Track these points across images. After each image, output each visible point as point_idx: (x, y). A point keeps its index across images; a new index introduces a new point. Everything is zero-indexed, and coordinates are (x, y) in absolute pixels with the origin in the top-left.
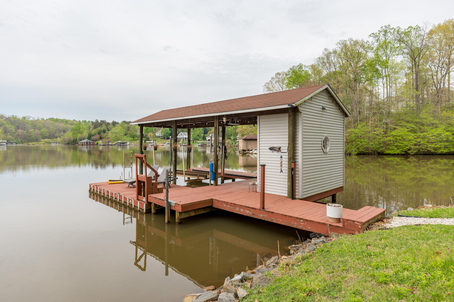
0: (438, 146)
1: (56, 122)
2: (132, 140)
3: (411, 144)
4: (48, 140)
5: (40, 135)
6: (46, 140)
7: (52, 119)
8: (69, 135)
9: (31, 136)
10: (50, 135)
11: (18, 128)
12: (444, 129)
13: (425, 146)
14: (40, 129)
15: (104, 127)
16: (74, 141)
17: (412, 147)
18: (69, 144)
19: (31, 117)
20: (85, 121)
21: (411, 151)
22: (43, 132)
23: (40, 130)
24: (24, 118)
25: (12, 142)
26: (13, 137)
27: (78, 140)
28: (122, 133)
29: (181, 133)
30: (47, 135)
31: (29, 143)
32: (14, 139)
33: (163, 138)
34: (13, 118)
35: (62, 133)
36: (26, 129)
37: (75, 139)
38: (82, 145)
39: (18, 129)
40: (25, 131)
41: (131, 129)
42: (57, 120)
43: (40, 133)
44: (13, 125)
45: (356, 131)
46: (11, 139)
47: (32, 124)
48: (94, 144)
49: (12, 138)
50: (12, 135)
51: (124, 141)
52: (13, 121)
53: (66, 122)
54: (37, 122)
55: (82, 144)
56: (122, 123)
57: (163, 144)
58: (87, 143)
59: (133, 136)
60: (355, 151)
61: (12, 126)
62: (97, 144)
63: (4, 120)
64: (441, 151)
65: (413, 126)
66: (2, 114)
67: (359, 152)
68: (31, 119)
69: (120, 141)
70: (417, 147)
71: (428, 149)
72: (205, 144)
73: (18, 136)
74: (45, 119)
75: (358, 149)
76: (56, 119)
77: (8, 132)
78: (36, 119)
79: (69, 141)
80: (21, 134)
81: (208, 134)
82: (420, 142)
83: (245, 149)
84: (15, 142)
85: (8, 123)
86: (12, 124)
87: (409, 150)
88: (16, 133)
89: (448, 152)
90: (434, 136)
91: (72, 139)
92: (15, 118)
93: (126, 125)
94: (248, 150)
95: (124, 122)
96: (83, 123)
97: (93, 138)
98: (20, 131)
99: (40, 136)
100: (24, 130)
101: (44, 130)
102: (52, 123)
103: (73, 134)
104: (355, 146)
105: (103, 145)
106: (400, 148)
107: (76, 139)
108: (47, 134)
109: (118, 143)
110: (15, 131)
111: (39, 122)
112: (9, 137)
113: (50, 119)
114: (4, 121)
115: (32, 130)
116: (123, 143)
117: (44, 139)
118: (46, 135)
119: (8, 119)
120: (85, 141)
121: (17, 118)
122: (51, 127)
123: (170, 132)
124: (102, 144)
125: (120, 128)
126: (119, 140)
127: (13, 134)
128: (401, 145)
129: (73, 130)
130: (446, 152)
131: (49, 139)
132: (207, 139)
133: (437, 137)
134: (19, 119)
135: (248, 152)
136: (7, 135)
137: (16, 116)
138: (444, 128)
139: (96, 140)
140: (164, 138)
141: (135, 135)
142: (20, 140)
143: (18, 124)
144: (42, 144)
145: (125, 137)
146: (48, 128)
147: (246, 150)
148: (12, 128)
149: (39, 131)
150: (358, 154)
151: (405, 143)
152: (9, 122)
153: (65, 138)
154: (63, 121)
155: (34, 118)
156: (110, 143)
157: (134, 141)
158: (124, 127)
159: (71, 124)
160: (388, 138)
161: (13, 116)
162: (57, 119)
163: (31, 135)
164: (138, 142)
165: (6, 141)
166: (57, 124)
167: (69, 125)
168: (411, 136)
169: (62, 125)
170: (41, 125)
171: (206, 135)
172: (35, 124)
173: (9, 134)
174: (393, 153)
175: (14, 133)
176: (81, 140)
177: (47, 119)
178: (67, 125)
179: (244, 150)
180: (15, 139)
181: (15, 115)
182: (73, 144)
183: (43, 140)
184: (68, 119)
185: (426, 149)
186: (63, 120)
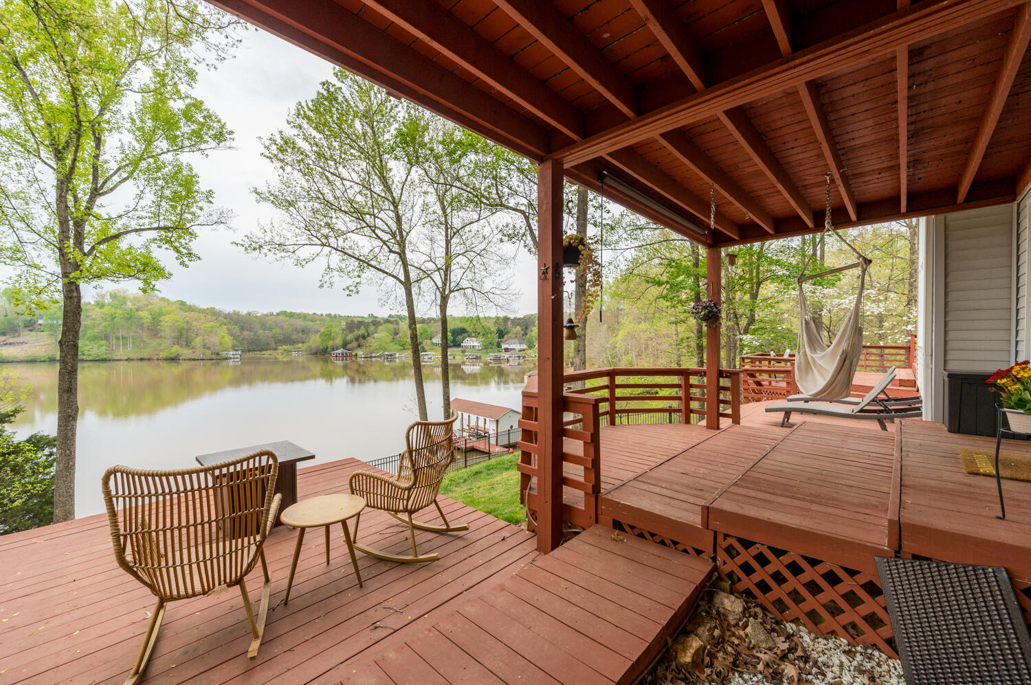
1: (290, 317)
5: (274, 338)
6: (284, 347)
7: (284, 313)
8: (315, 341)
9: (261, 341)
10: (288, 339)
11: (242, 329)
14: (271, 329)
15: (362, 331)
16: (323, 350)
18: (316, 353)
20: (329, 315)
22: (277, 334)
23: (271, 331)
24: (249, 314)
27: (329, 349)
28: (388, 339)
29: (468, 339)
30: (281, 337)
31: (263, 352)
35: (305, 336)
36: (253, 330)
37: (326, 348)
40: (252, 334)
41: (400, 334)
42: (292, 315)
43: (274, 336)
47: (260, 323)
48: (351, 356)
51: (391, 352)
55: (336, 355)
58: (343, 354)
59: (403, 344)
61: (236, 325)
62: (356, 355)
68: (258, 315)
69: (386, 353)
78: (265, 314)
79: (317, 350)
80: (247, 337)
81: (505, 339)
85: (230, 322)
86: (236, 323)
88: (242, 336)
91: (321, 347)
92: (237, 314)
93: (392, 326)
96: (328, 319)
97: (349, 346)
98: (246, 333)
99: (275, 341)
100: (251, 331)
101: (277, 331)
102: (285, 319)
103: (321, 338)
105: (364, 357)
115: (261, 331)
116: (391, 355)
117: (281, 345)
118: (282, 340)
119: (229, 317)
120: (340, 351)
121: (240, 314)
122: (286, 327)
124: (362, 355)
125: (385, 331)
126: (385, 350)
131: (287, 345)
132: (503, 347)
134: (243, 315)
139: (354, 350)
141: (405, 342)
143: (242, 324)
144: (280, 354)
145: (392, 345)
146: (282, 328)
148: (236, 330)
149: (270, 333)
153: (310, 344)
156: (373, 355)
157: (404, 351)
159: (312, 321)
163: (261, 339)
164: (409, 352)
166: (293, 321)
169: (300, 323)
170: (271, 322)
172: (264, 322)
176: (333, 350)
177: (277, 314)
178: (308, 323)
182: (322, 354)
183: (280, 347)
184: (305, 312)
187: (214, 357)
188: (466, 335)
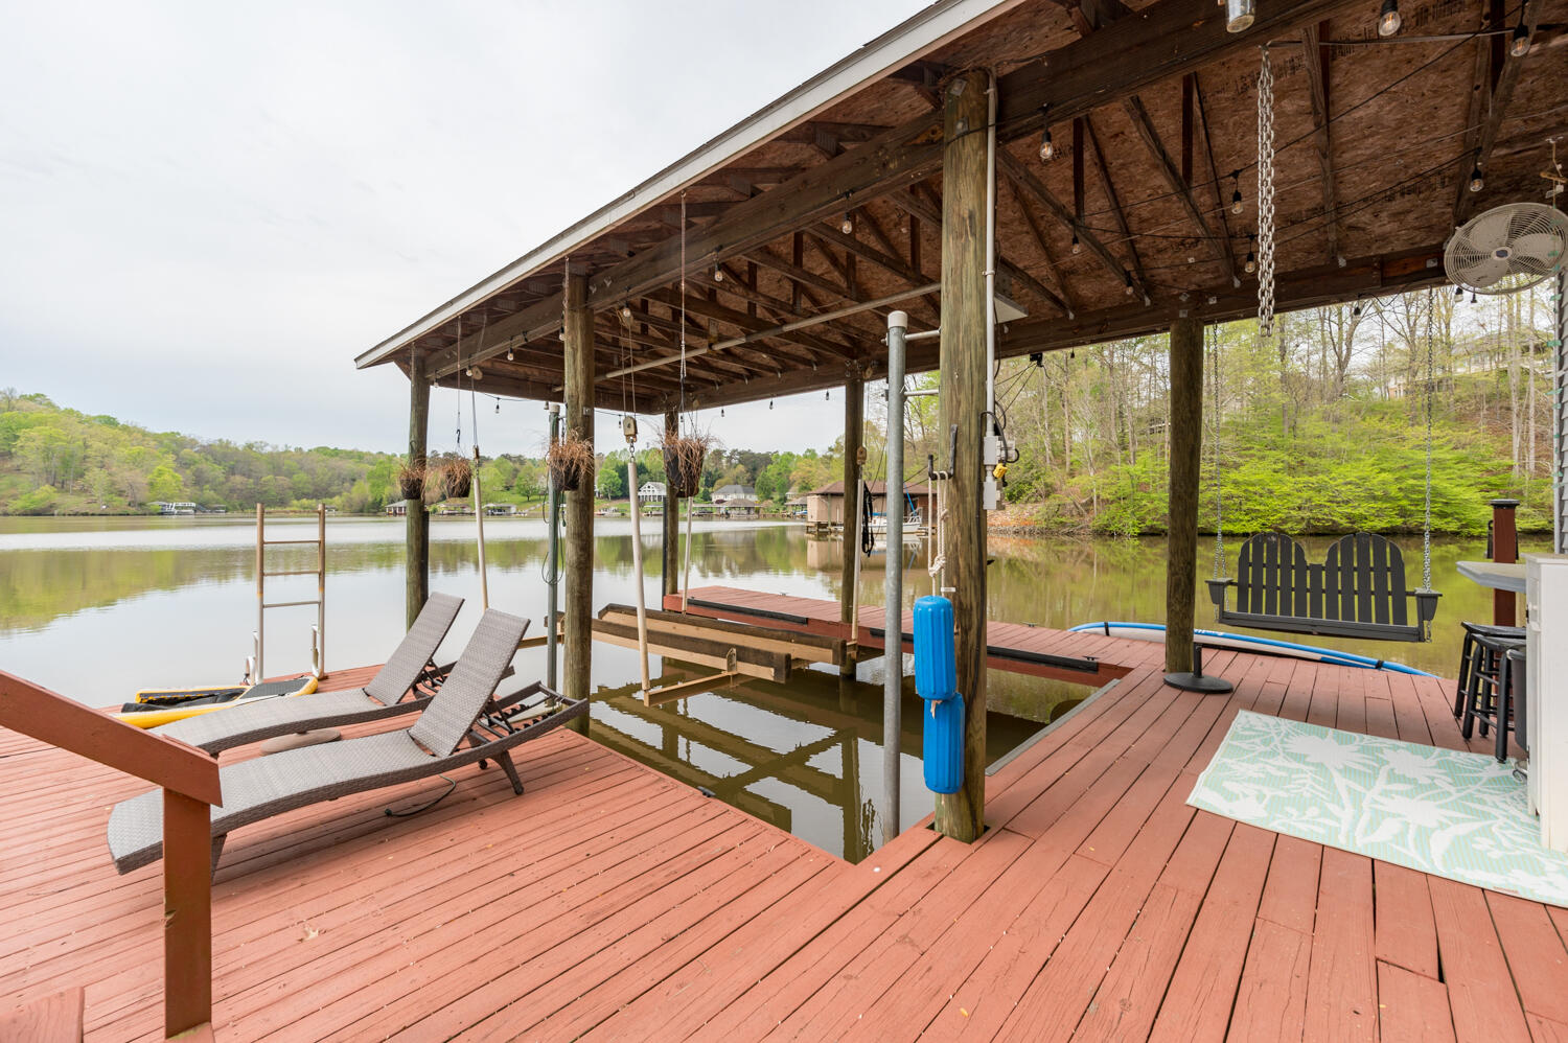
0: (1361, 511)
1: (332, 456)
2: (525, 502)
3: (1291, 505)
4: (310, 501)
5: (290, 488)
6: (305, 501)
7: (322, 450)
8: (362, 490)
9: (266, 492)
10: (316, 490)
11: (232, 471)
12: (1373, 465)
13: (1326, 510)
14: (289, 475)
16: (373, 503)
17: (1293, 513)
18: (361, 511)
19: (267, 445)
21: (1289, 525)
22: (300, 482)
23: (290, 478)
24: (250, 446)
25: (216, 508)
26: (218, 494)
27: (385, 502)
28: (498, 484)
29: (649, 484)
30: (310, 489)
32: (221, 499)
33: (602, 498)
34: (221, 446)
35: (347, 485)
36: (254, 474)
37: (378, 499)
38: (395, 514)
39: (233, 474)
40: (251, 481)
41: (520, 475)
42: (336, 453)
43: (291, 485)
44: (220, 465)
45: (1133, 469)
46: (214, 499)
47: (269, 463)
49: (216, 496)
50: (215, 490)
51: (502, 505)
52: (220, 454)
53: (360, 457)
54: (283, 456)
55: (395, 512)
56: (499, 458)
57: (602, 512)
59: (527, 492)
60: (1134, 526)
61: (216, 466)
63: (196, 452)
64: (1371, 523)
65: (1286, 458)
66: (192, 437)
67: (1145, 529)
68: (268, 449)
69: (491, 505)
70: (1307, 514)
71: (1334, 518)
72: (709, 510)
73: (232, 491)
74: (306, 450)
75: (1142, 520)
76: (333, 450)
77: (207, 482)
78: (281, 449)
79: (364, 506)
80: (239, 486)
81: (716, 486)
82: (1309, 500)
83: (823, 521)
84: (223, 508)
85: (207, 460)
86: (217, 461)
87: (1284, 521)
88: (230, 484)
89: (1386, 529)
90: (1350, 483)
91: (370, 499)
92: (225, 445)
93: (511, 464)
94: (834, 524)
95: (506, 457)
98: (238, 479)
99: (291, 493)
100: (249, 477)
101: (301, 477)
102: (323, 461)
103: (373, 485)
104: (1133, 513)
105: (449, 514)
106: (1260, 518)
107: (381, 500)
108: (309, 486)
109: (489, 508)
110: (224, 480)
111: (289, 458)
112: (209, 494)
113: (318, 450)
114: (196, 455)
115: (269, 477)
116: (500, 510)
117: (298, 499)
118: (306, 491)
119: (208, 450)
120: (403, 504)
121: (232, 445)
122: (319, 471)
123: (620, 481)
124: (445, 512)
125: (494, 470)
126: (491, 501)
127: (219, 487)
128: (1262, 508)
129: (372, 475)
130: (1382, 529)
131: (312, 498)
132: (714, 500)
133: (1358, 486)
134: (236, 449)
135: (833, 528)
136: (202, 490)
137: (228, 443)
138: (1372, 461)
139: (433, 503)
140: (607, 496)
141: (532, 489)
142: (237, 503)
143: (232, 463)
145: (506, 493)
146: (311, 472)
147: (827, 525)
148: (217, 472)
149: (288, 480)
150: (1142, 535)
151: (1275, 503)
152: (209, 457)
153: (352, 496)
154: (350, 455)
155: (277, 447)
156: (467, 510)
157: (529, 504)
158: (505, 470)
159: (370, 463)
160: (1224, 491)
161: (220, 440)
162: (336, 449)
163: (264, 489)
164: (538, 505)
165: (194, 505)
166: (335, 462)
167: (367, 465)
168: (1288, 484)
169: (349, 466)
170: (295, 464)
171: (710, 490)
172: (277, 462)
173: (207, 486)
174: (1241, 531)
175: (223, 483)
176: (393, 502)
177: (310, 451)
178: (362, 465)
179: (819, 525)
180: (225, 499)
181: (224, 440)
183: (295, 502)
184: (365, 450)
185: (1327, 521)
186: (351, 452)
187: (132, 510)
188: (646, 476)
